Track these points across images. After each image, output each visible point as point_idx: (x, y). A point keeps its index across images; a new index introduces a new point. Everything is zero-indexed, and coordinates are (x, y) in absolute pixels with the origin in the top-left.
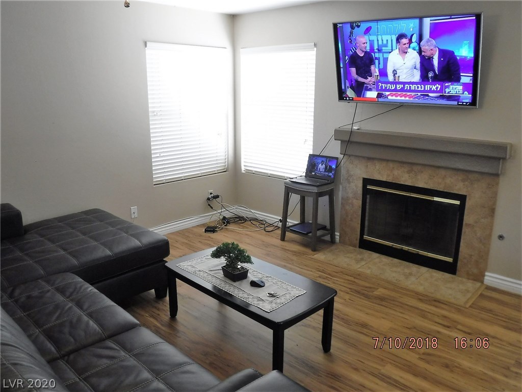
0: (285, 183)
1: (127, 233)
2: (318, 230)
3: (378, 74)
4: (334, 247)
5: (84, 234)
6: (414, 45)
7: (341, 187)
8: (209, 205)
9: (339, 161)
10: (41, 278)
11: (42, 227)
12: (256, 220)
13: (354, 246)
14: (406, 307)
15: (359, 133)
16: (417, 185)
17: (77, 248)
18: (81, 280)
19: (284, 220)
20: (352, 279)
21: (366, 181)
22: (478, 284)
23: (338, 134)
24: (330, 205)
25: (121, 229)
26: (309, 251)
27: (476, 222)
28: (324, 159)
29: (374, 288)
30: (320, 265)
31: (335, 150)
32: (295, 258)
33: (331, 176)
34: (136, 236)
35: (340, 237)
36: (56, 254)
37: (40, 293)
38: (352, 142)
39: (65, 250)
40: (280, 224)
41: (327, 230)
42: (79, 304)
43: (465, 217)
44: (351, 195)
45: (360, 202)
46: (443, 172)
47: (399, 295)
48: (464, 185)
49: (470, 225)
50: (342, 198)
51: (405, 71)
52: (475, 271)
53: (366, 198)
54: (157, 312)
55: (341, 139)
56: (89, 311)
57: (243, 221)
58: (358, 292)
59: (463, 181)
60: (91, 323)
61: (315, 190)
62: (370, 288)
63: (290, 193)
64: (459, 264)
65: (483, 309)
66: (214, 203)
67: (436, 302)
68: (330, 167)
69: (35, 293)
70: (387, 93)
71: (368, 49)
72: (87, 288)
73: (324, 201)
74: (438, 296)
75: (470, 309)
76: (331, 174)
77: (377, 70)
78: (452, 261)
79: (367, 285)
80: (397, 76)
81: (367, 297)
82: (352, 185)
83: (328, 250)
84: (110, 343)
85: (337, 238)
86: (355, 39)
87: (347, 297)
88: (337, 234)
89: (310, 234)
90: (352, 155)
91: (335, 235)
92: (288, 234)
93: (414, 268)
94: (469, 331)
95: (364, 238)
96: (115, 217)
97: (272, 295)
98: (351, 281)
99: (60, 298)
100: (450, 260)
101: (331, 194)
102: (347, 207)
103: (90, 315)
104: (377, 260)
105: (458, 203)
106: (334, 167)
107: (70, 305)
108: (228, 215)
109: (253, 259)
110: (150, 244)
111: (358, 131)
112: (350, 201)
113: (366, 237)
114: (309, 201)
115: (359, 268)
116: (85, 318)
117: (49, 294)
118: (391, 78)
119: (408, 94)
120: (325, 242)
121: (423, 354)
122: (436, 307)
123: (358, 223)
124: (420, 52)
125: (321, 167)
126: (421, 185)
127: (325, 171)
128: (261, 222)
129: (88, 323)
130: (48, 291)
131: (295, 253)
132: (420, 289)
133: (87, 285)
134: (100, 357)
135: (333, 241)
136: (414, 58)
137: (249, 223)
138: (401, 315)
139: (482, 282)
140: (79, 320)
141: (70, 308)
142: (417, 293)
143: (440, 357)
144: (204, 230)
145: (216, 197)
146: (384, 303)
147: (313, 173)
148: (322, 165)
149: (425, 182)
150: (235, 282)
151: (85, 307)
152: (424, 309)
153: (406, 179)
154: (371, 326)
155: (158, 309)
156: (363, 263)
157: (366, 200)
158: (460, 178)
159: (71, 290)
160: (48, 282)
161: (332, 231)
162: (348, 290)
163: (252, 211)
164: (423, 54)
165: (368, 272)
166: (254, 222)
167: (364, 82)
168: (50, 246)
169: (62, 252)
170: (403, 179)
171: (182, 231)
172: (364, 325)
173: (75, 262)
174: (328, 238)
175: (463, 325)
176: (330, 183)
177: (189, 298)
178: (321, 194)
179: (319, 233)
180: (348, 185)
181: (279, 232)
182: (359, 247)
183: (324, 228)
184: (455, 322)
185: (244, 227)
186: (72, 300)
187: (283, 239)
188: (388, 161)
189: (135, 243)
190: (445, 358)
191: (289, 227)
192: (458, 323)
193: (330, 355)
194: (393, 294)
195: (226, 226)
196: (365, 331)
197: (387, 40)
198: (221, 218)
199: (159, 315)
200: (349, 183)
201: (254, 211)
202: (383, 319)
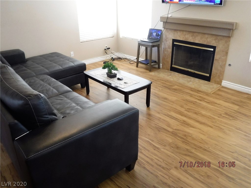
0: (138, 41)
1: (68, 60)
2: (152, 63)
4: (159, 70)
5: (51, 61)
7: (163, 43)
8: (105, 52)
9: (162, 31)
10: (34, 76)
11: (33, 59)
12: (126, 59)
13: (168, 70)
14: (185, 93)
15: (171, 18)
16: (195, 42)
17: (48, 66)
18: (50, 77)
19: (138, 59)
20: (164, 82)
21: (174, 41)
22: (219, 86)
23: (162, 19)
24: (158, 51)
25: (66, 59)
26: (148, 71)
27: (220, 58)
28: (156, 31)
29: (173, 86)
30: (152, 77)
31: (160, 26)
32: (141, 74)
33: (158, 38)
34: (73, 62)
35: (162, 66)
36: (40, 68)
37: (34, 81)
38: (168, 22)
39: (43, 67)
40: (136, 61)
41: (157, 63)
42: (50, 84)
43: (215, 56)
44: (167, 47)
45: (171, 50)
46: (206, 36)
47: (183, 88)
48: (215, 41)
49: (217, 59)
50: (163, 48)
52: (218, 80)
53: (174, 48)
54: (82, 93)
55: (163, 21)
56: (53, 86)
57: (121, 60)
58: (166, 87)
59: (215, 40)
60: (54, 90)
61: (151, 44)
62: (171, 85)
63: (141, 46)
64: (212, 76)
65: (218, 95)
66: (108, 51)
67: (198, 91)
68: (158, 34)
69: (33, 81)
72: (52, 79)
73: (155, 49)
74: (200, 89)
75: (213, 94)
76: (158, 37)
78: (209, 76)
79: (170, 84)
81: (169, 89)
82: (168, 42)
83: (156, 71)
84: (61, 96)
85: (161, 66)
87: (161, 88)
88: (161, 64)
89: (149, 64)
90: (168, 29)
91: (160, 65)
92: (139, 65)
93: (192, 79)
94: (209, 102)
95: (172, 66)
96: (64, 55)
97: (125, 83)
98: (164, 83)
99: (42, 82)
100: (208, 75)
101: (158, 46)
102: (165, 52)
103: (54, 88)
104: (177, 75)
105: (212, 50)
106: (160, 34)
107: (46, 84)
108: (114, 57)
109: (118, 69)
110: (78, 65)
111: (171, 17)
112: (167, 50)
113: (173, 66)
114: (149, 49)
115: (168, 78)
116: (52, 88)
117: (38, 81)
120: (155, 68)
121: (187, 109)
122: (197, 93)
123: (170, 60)
125: (154, 34)
126: (197, 42)
127: (156, 36)
128: (128, 60)
129: (53, 90)
130: (37, 80)
131: (141, 72)
132: (193, 86)
133: (52, 78)
134: (57, 99)
135: (159, 68)
137: (123, 60)
138: (182, 95)
139: (221, 85)
140: (50, 89)
141: (46, 85)
142: (191, 88)
143: (194, 110)
144: (103, 63)
145: (109, 48)
146: (176, 91)
147: (151, 37)
148: (155, 33)
149: (199, 41)
150: (111, 78)
151: (52, 85)
152: (192, 94)
153: (191, 39)
154: (168, 99)
155: (82, 92)
156: (171, 76)
157: (174, 49)
158: (214, 39)
159: (46, 80)
160: (37, 77)
161: (159, 64)
162: (162, 86)
163: (125, 55)
165: (172, 79)
166: (125, 60)
168: (37, 65)
169: (42, 68)
170: (189, 39)
171: (94, 63)
172: (166, 99)
173: (47, 71)
174: (157, 66)
175: (207, 100)
176: (158, 41)
177: (95, 88)
178: (153, 46)
179: (152, 64)
180: (166, 42)
181: (136, 64)
182: (170, 70)
183: (155, 62)
184: (204, 98)
185: (121, 62)
186: (47, 83)
187: (137, 66)
188: (183, 31)
189: (72, 64)
190: (195, 110)
191: (140, 62)
192: (205, 99)
193: (149, 108)
194: (180, 88)
195: (113, 61)
196: (165, 100)
198: (111, 58)
199: (82, 94)
200: (167, 41)
201: (126, 55)
202: (174, 97)
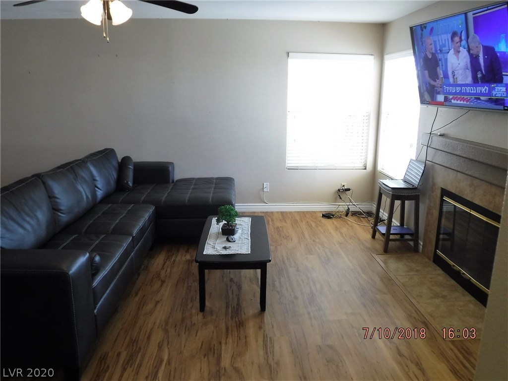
3: (442, 76)
4: (410, 254)
6: (464, 43)
8: (339, 195)
13: (430, 259)
21: (443, 192)
44: (432, 205)
45: (437, 213)
51: (460, 72)
70: (451, 97)
71: (433, 51)
77: (441, 71)
80: (455, 77)
82: (434, 194)
83: (399, 255)
84: (104, 235)
86: (425, 41)
88: (421, 243)
97: (224, 248)
102: (430, 217)
112: (432, 211)
113: (438, 251)
115: (401, 275)
118: (451, 80)
119: (465, 97)
123: (434, 236)
124: (469, 50)
136: (465, 57)
144: (322, 215)
145: (348, 190)
150: (223, 235)
157: (442, 212)
164: (471, 52)
165: (404, 281)
167: (434, 85)
169: (165, 195)
170: (466, 193)
182: (432, 261)
187: (373, 236)
197: (445, 40)
198: (346, 209)
200: (433, 191)
